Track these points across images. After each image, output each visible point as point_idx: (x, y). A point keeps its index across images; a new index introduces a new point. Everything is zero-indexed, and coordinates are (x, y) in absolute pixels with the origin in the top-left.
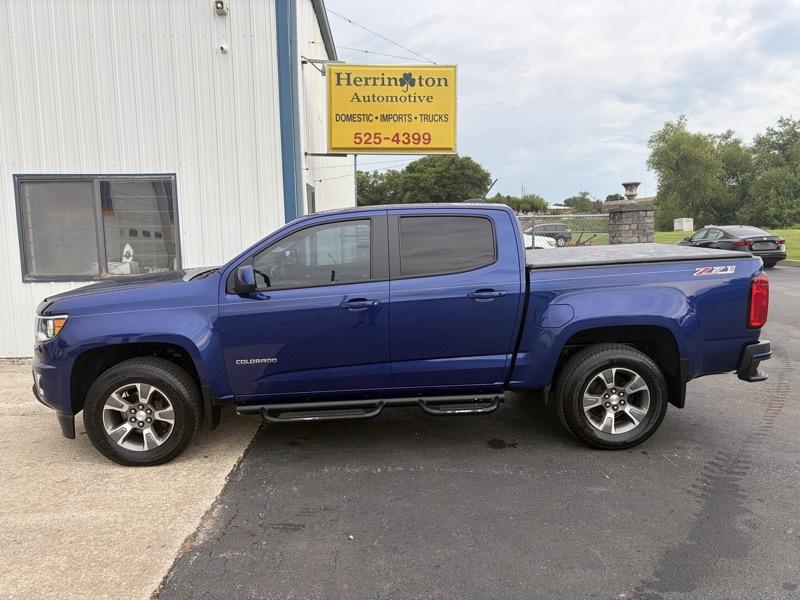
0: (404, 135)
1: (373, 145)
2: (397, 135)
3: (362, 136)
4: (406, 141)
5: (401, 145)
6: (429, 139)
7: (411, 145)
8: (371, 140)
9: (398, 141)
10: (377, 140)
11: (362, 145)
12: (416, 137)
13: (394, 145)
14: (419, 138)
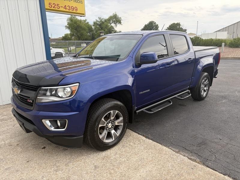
0: (68, 6)
1: (57, 9)
2: (65, 6)
3: (52, 4)
4: (69, 9)
5: (67, 10)
6: (77, 9)
7: (71, 11)
8: (56, 7)
9: (66, 9)
10: (58, 7)
11: (52, 8)
12: (72, 8)
13: (65, 10)
14: (73, 9)
